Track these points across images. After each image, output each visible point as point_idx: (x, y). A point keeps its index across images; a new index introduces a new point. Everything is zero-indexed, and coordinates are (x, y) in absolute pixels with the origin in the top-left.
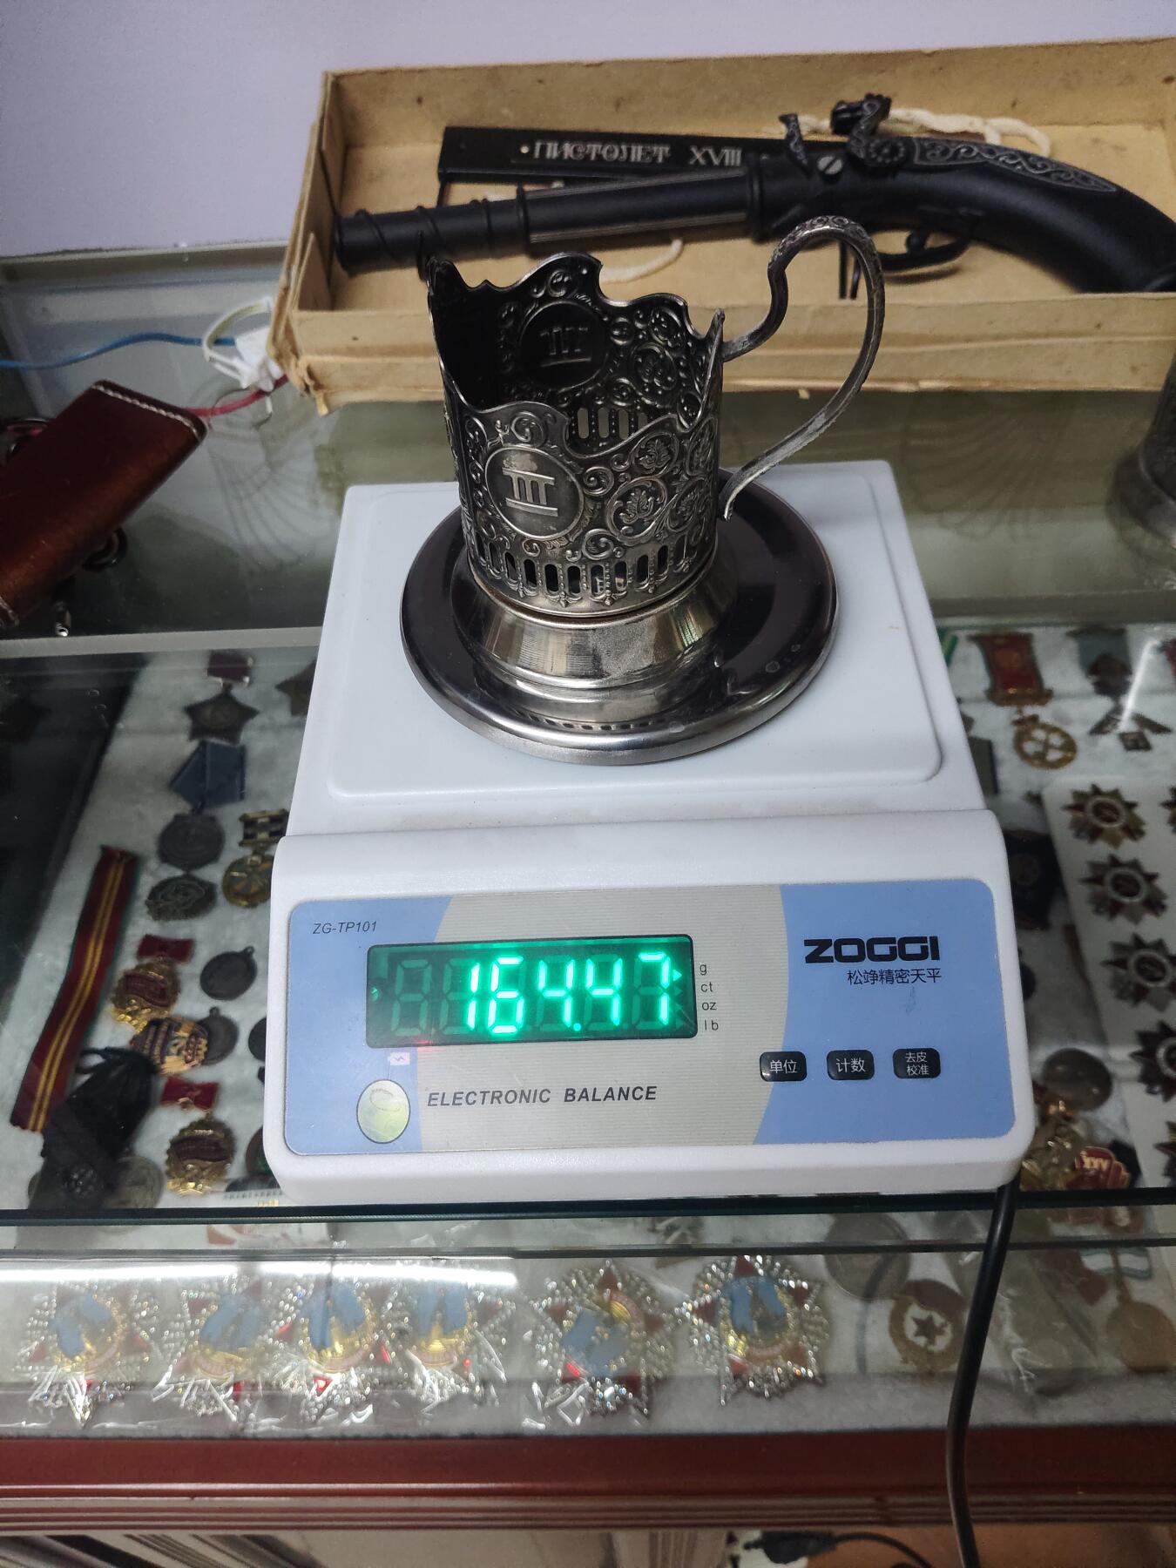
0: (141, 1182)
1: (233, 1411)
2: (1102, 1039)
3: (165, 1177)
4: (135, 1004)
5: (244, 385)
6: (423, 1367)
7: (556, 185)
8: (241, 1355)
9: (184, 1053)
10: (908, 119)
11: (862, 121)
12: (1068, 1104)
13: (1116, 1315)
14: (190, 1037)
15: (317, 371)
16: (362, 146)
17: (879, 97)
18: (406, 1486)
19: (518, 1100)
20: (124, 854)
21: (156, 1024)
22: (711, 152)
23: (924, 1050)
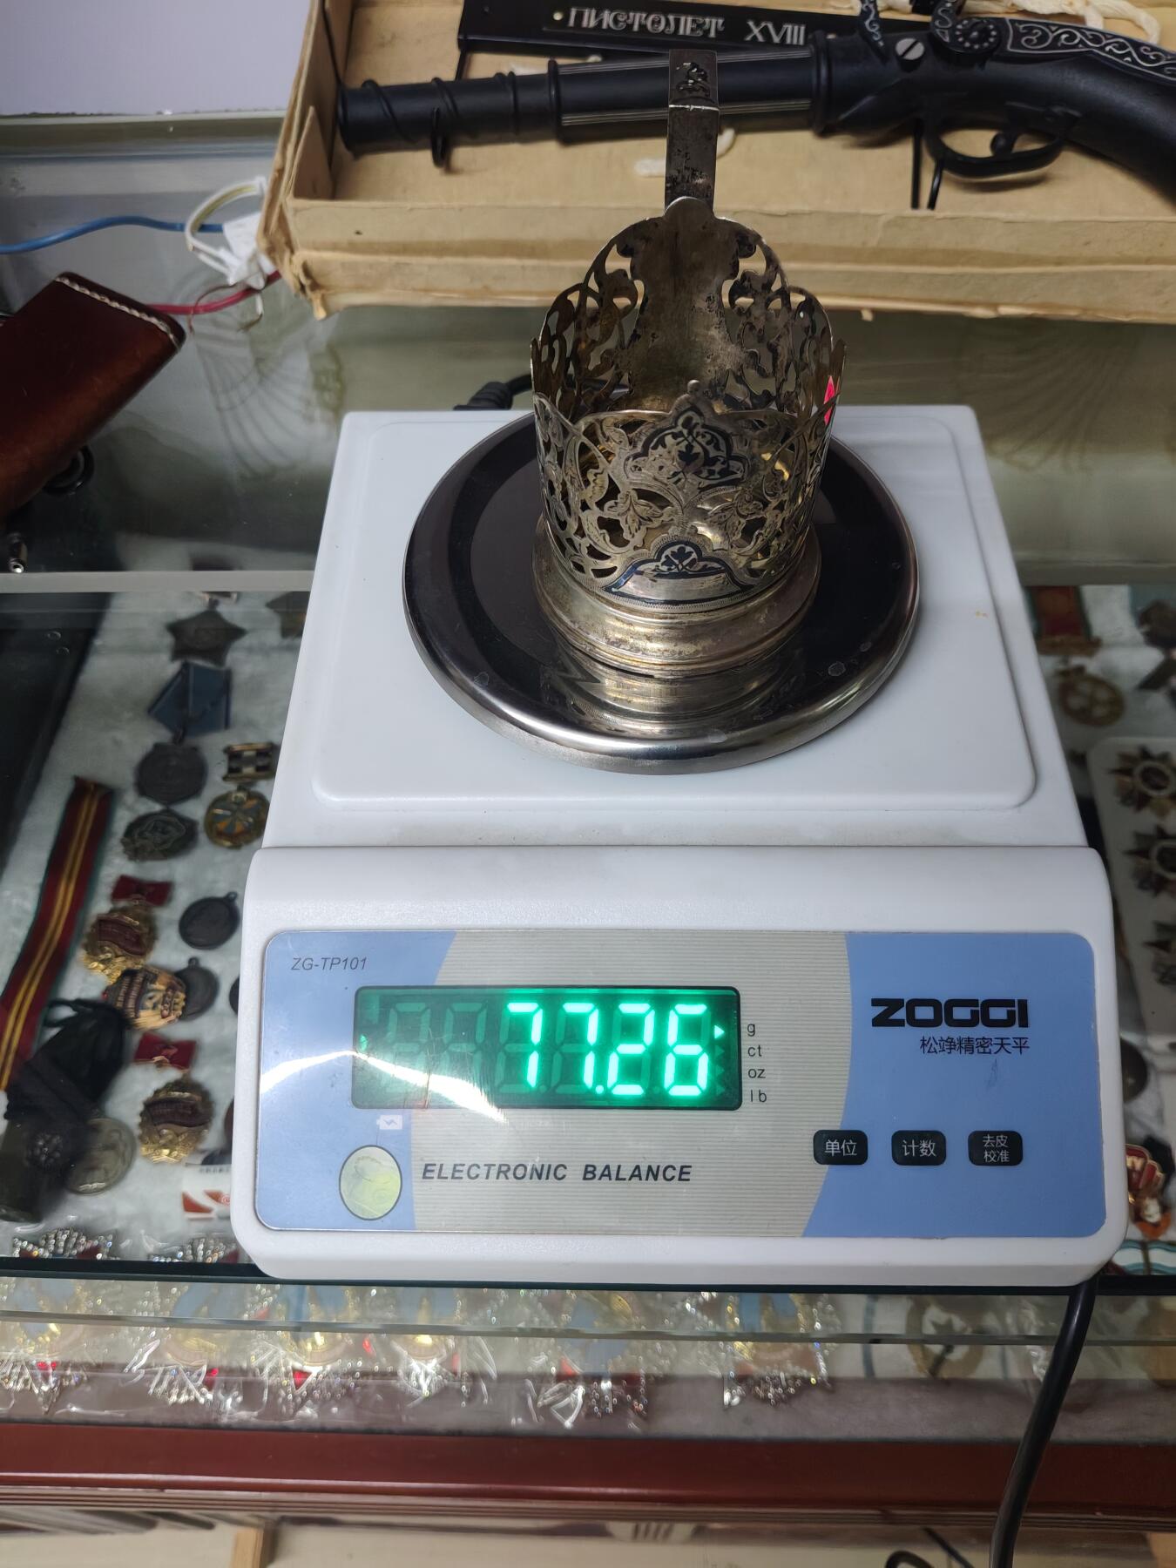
0: (112, 1147)
1: (206, 1398)
2: (1141, 1026)
3: (138, 1140)
4: (109, 952)
5: (231, 281)
6: (410, 1360)
7: (593, 59)
8: (215, 1341)
9: (160, 1006)
13: (1144, 1322)
14: (167, 990)
15: (314, 269)
19: (528, 1176)
20: (98, 786)
21: (129, 974)
22: (770, 26)
23: (1005, 1133)
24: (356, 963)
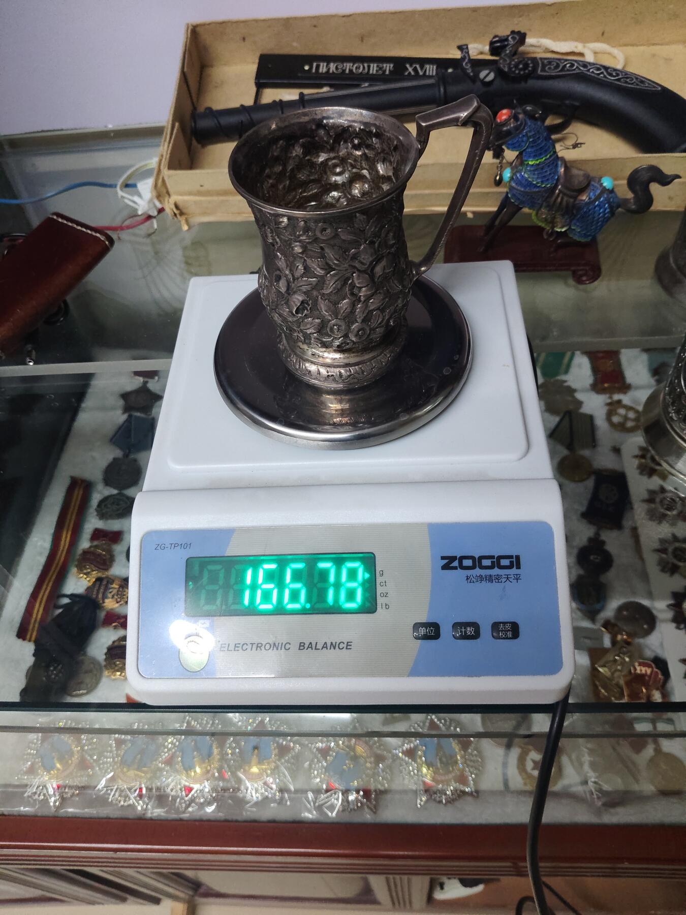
0: (91, 671)
1: (139, 804)
2: (650, 595)
3: (104, 668)
4: (89, 569)
5: (140, 213)
6: (247, 782)
7: (326, 89)
8: (143, 772)
9: (116, 597)
10: (537, 44)
11: (507, 48)
12: (628, 634)
13: (652, 760)
14: (119, 588)
15: (181, 205)
16: (212, 66)
17: (519, 33)
18: (235, 849)
19: (272, 648)
20: (83, 481)
21: (99, 580)
22: (418, 66)
23: (510, 623)
24: (185, 546)
